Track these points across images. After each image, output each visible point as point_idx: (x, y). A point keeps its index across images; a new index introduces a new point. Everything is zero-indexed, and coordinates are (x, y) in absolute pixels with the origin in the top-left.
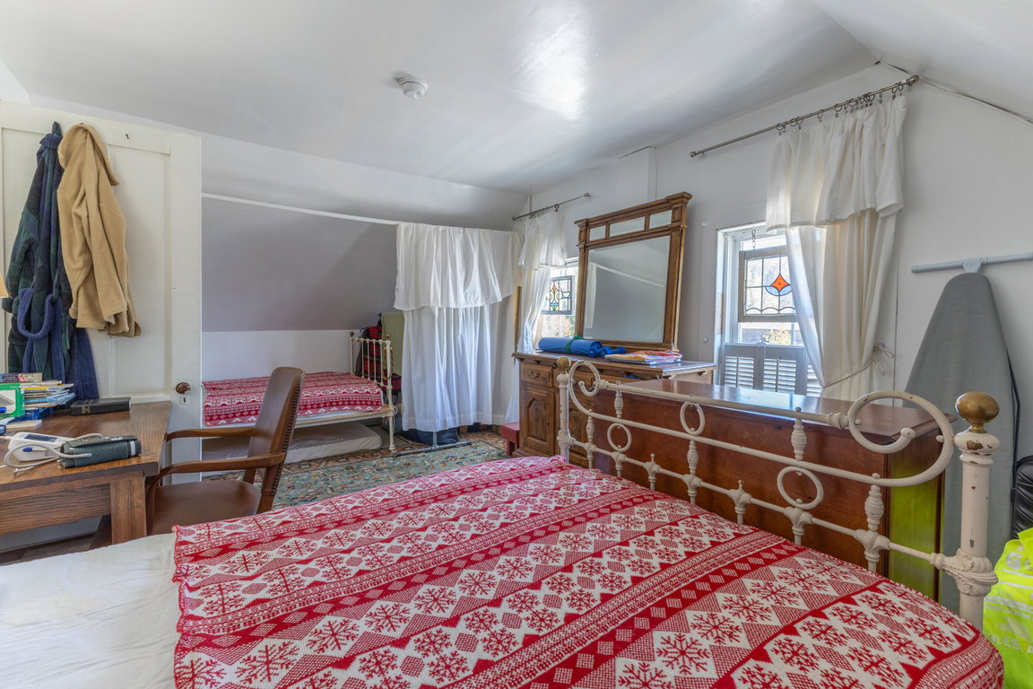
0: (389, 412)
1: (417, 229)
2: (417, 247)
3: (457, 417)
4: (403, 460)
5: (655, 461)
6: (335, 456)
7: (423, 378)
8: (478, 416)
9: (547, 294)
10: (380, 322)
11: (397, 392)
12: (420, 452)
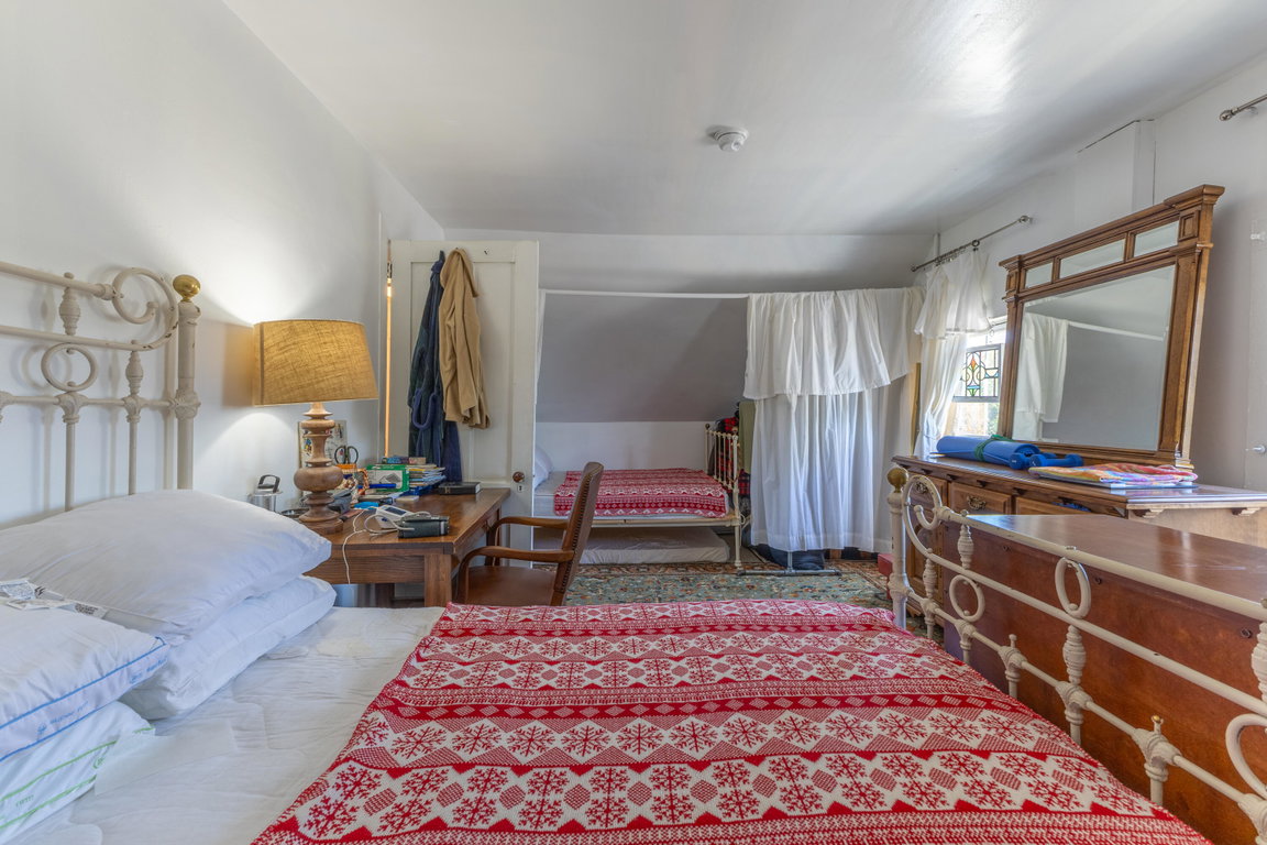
0: (736, 520)
1: (772, 299)
2: (771, 321)
3: (822, 536)
4: (748, 581)
5: (1016, 646)
6: (675, 564)
7: (776, 483)
8: (854, 538)
9: (960, 372)
10: (737, 414)
11: (745, 495)
12: (770, 574)
